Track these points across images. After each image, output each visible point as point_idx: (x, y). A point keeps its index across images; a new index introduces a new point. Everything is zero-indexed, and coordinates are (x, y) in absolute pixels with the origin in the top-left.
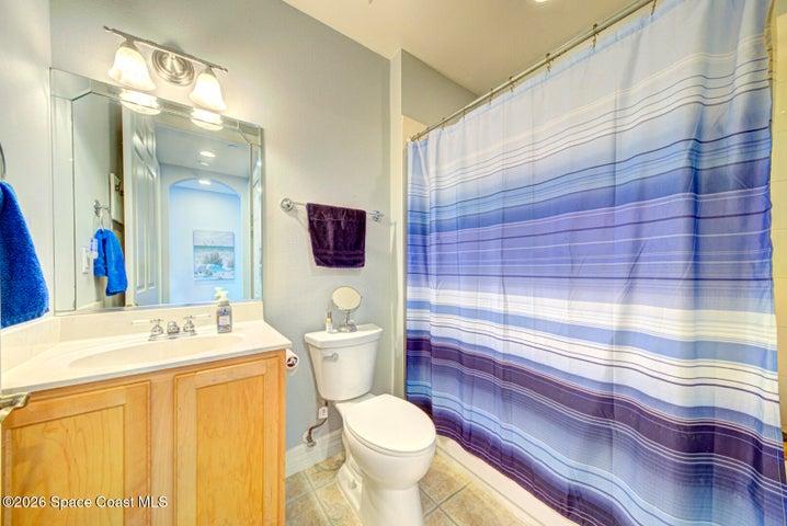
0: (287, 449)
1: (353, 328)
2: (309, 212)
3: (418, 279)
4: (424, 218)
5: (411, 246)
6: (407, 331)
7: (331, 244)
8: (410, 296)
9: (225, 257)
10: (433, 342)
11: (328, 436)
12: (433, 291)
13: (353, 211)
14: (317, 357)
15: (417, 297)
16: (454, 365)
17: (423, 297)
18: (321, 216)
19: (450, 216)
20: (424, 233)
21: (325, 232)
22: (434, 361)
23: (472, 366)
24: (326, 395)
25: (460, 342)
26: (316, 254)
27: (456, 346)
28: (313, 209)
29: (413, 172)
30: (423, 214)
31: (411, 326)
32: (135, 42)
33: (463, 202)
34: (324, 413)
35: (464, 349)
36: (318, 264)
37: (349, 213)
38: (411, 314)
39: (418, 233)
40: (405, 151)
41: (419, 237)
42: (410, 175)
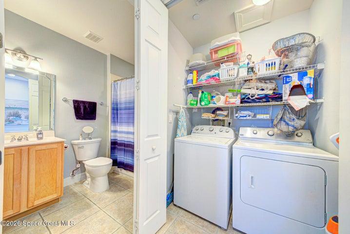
0: (64, 178)
1: (90, 139)
2: (74, 102)
3: (115, 124)
4: (117, 105)
5: (113, 114)
6: (111, 140)
7: (83, 113)
8: (112, 129)
9: (23, 114)
10: (118, 142)
11: (80, 174)
12: (118, 127)
13: (91, 102)
14: (76, 148)
15: (115, 129)
16: (123, 147)
17: (116, 129)
18: (78, 104)
19: (123, 106)
20: (117, 110)
21: (80, 109)
22: (119, 147)
23: (127, 147)
24: (79, 159)
25: (125, 141)
26: (76, 115)
27: (124, 142)
28: (75, 102)
29: (114, 91)
30: (117, 104)
31: (113, 138)
32: (7, 51)
33: (126, 103)
34: (78, 166)
35: (126, 143)
36: (77, 119)
37: (90, 103)
38: (112, 134)
39: (115, 110)
40: (112, 84)
41: (115, 111)
42: (113, 92)
